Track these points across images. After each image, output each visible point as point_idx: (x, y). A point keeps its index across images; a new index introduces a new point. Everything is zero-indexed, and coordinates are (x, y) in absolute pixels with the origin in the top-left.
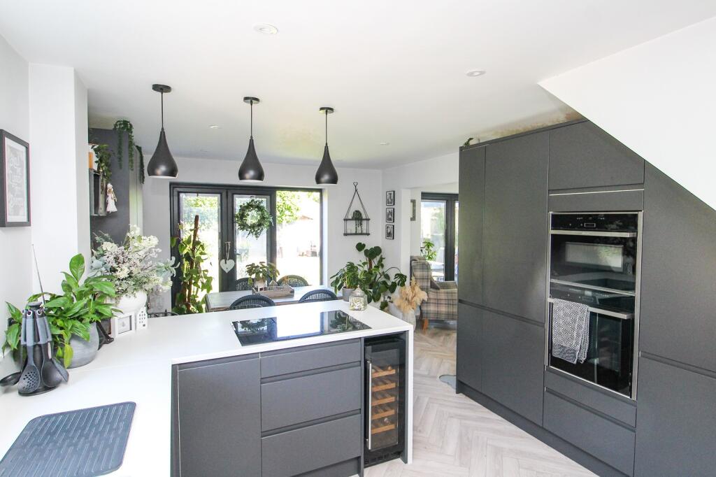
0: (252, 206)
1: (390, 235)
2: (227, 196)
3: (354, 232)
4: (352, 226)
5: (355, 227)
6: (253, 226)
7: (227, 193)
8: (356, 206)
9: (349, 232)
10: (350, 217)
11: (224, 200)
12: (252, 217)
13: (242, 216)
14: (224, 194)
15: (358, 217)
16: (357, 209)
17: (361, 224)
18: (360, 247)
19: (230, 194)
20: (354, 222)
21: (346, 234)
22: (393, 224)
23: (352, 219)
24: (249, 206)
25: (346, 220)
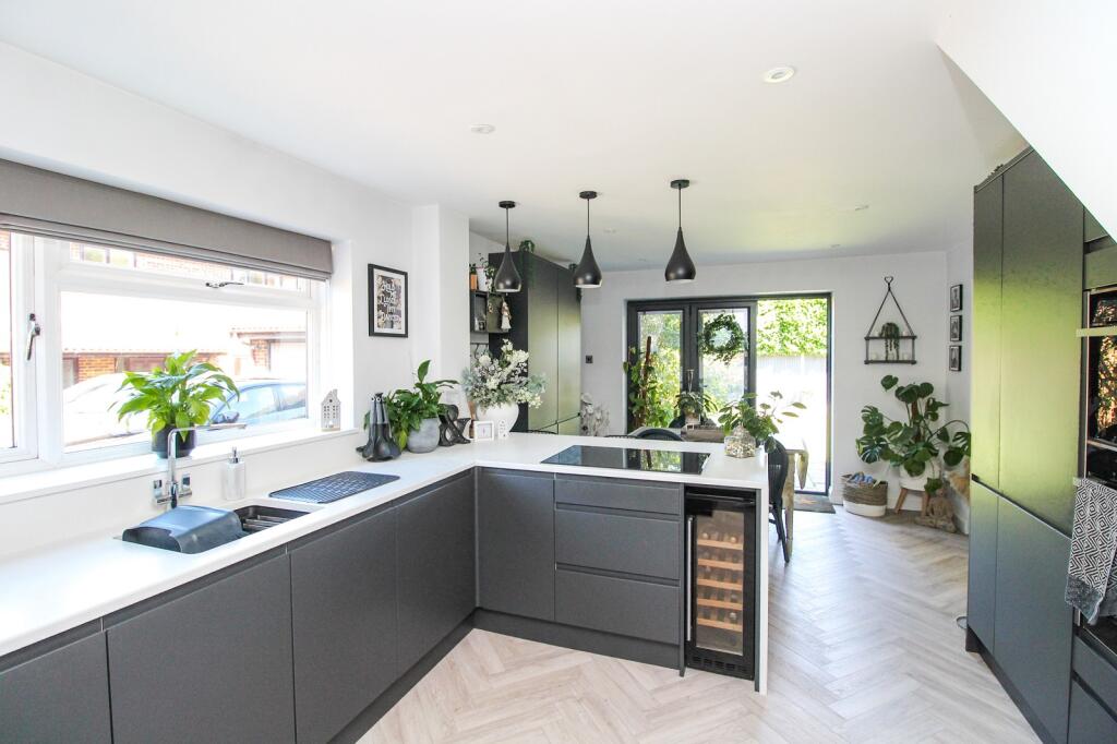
0: (719, 323)
1: (957, 363)
2: (690, 314)
3: (883, 358)
4: (879, 349)
5: (884, 351)
6: (721, 350)
7: (690, 309)
8: (890, 315)
9: (872, 357)
10: (876, 335)
11: (687, 316)
12: (722, 337)
13: (708, 336)
14: (687, 310)
15: (891, 334)
16: (890, 321)
17: (897, 346)
18: (889, 382)
19: (694, 310)
20: (883, 342)
21: (867, 362)
22: (959, 343)
23: (880, 337)
24: (717, 324)
25: (868, 339)
